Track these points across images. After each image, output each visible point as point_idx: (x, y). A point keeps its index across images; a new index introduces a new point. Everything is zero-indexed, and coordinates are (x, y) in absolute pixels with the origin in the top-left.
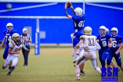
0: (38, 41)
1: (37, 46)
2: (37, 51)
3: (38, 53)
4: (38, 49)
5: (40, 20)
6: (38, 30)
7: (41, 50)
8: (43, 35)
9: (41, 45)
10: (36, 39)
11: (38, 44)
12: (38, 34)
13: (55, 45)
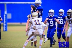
0: (6, 20)
1: (5, 25)
2: (5, 28)
3: (6, 30)
4: (6, 27)
5: (7, 4)
6: (6, 13)
7: (8, 28)
8: (9, 16)
9: (8, 24)
10: (5, 19)
11: (6, 23)
12: (6, 15)
13: (19, 23)
